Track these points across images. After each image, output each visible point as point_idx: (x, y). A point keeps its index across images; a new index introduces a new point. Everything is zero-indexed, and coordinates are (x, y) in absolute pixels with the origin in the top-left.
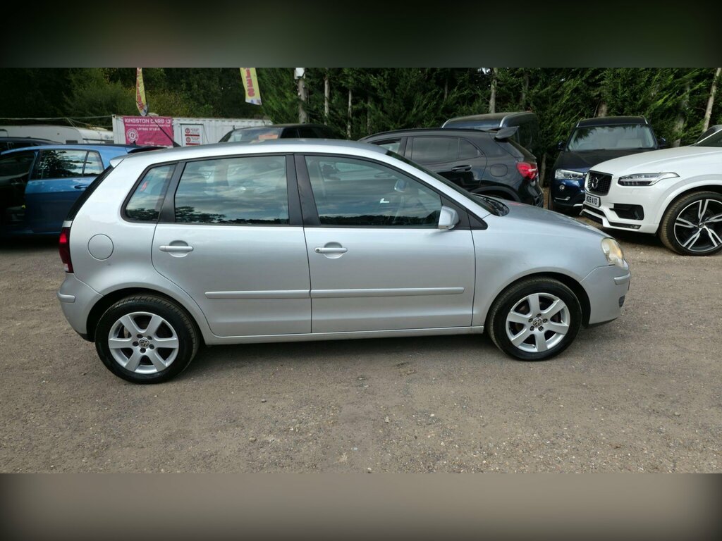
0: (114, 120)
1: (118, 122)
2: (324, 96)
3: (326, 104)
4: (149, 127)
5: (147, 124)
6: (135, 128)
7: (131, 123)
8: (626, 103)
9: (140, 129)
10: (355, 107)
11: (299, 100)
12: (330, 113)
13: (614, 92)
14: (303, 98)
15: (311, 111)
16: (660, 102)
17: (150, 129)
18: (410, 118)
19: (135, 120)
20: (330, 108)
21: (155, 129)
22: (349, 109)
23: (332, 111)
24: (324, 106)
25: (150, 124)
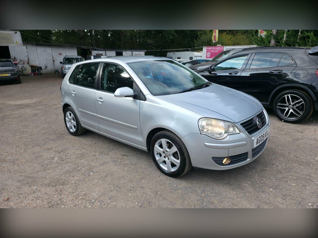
0: (204, 48)
1: (205, 49)
4: (214, 51)
5: (214, 49)
6: (210, 51)
7: (209, 49)
9: (211, 52)
11: (272, 34)
12: (286, 40)
15: (277, 39)
17: (215, 52)
19: (210, 48)
20: (287, 37)
21: (217, 52)
22: (299, 37)
23: (288, 39)
24: (284, 36)
25: (215, 49)
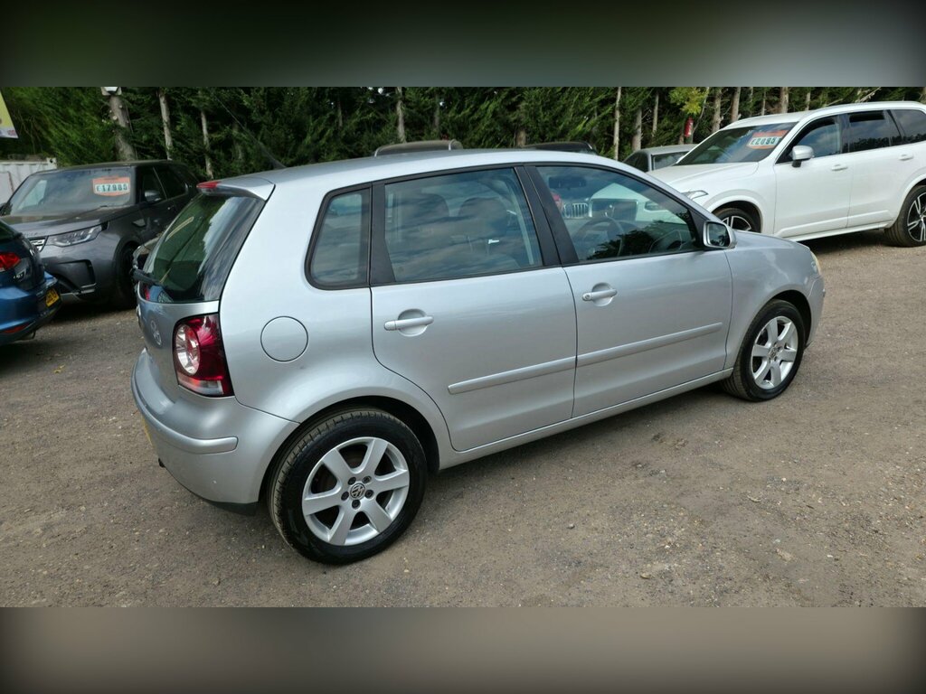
2: (161, 119)
3: (167, 132)
8: (547, 129)
10: (215, 136)
11: (116, 126)
12: (174, 145)
13: (535, 116)
14: (122, 123)
15: (139, 143)
16: (580, 127)
18: (301, 150)
20: (175, 138)
22: (206, 139)
23: (179, 143)
24: (164, 136)
